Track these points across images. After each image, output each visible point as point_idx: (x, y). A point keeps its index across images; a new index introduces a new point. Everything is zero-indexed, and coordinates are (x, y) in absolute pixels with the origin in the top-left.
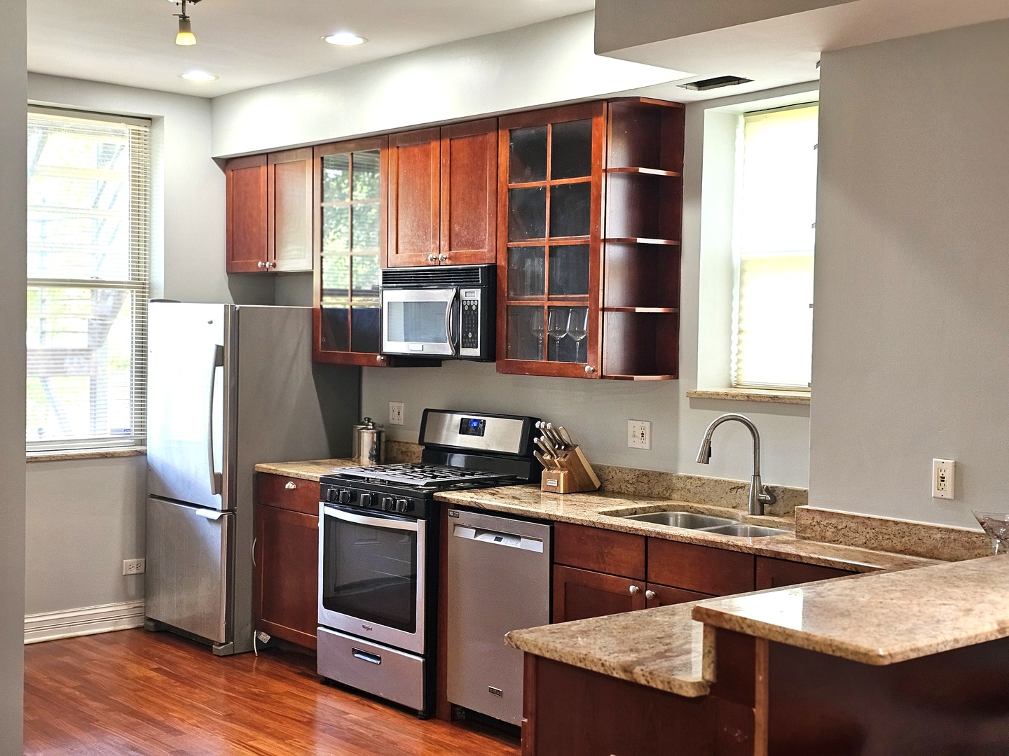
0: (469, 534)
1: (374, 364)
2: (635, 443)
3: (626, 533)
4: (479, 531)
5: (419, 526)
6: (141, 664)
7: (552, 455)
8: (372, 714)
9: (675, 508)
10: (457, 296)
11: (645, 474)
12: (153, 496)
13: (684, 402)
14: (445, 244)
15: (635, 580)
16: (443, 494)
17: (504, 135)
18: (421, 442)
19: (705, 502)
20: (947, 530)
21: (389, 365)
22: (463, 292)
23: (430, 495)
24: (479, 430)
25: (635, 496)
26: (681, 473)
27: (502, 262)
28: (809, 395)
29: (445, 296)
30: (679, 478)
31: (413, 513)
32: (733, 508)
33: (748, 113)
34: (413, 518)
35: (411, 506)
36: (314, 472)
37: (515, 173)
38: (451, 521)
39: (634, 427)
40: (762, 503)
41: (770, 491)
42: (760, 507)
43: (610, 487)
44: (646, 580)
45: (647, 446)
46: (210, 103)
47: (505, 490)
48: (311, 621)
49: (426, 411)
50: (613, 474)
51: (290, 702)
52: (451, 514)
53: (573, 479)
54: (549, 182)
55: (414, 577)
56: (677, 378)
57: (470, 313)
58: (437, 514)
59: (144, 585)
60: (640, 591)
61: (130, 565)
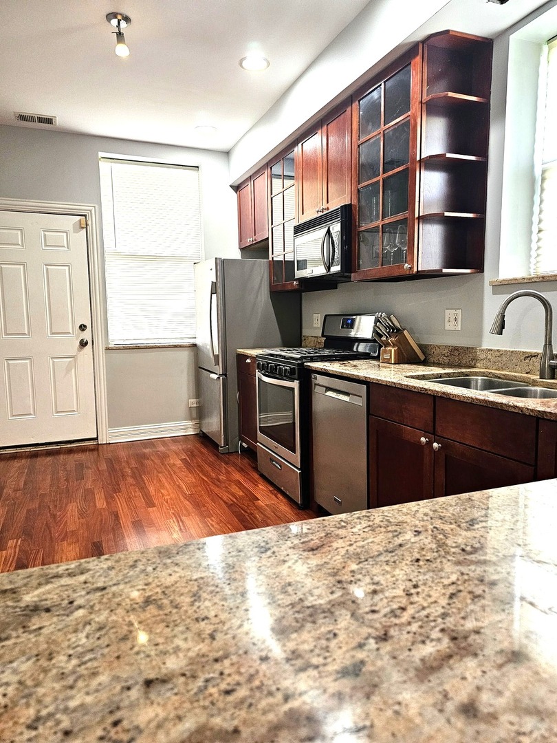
0: (322, 390)
2: (449, 326)
3: (418, 392)
4: (327, 389)
5: (295, 385)
7: (387, 337)
9: (476, 374)
11: (456, 349)
12: (199, 368)
13: (488, 290)
15: (426, 433)
16: (309, 364)
17: (355, 105)
19: (503, 370)
23: (302, 364)
26: (484, 347)
27: (355, 202)
30: (482, 351)
31: (293, 377)
32: (527, 373)
34: (292, 380)
35: (292, 371)
38: (314, 381)
39: (449, 313)
40: (553, 368)
43: (432, 360)
45: (459, 328)
50: (434, 350)
52: (313, 377)
53: (402, 353)
54: (382, 128)
56: (483, 272)
58: (305, 376)
59: (200, 413)
60: (429, 444)
61: (193, 402)
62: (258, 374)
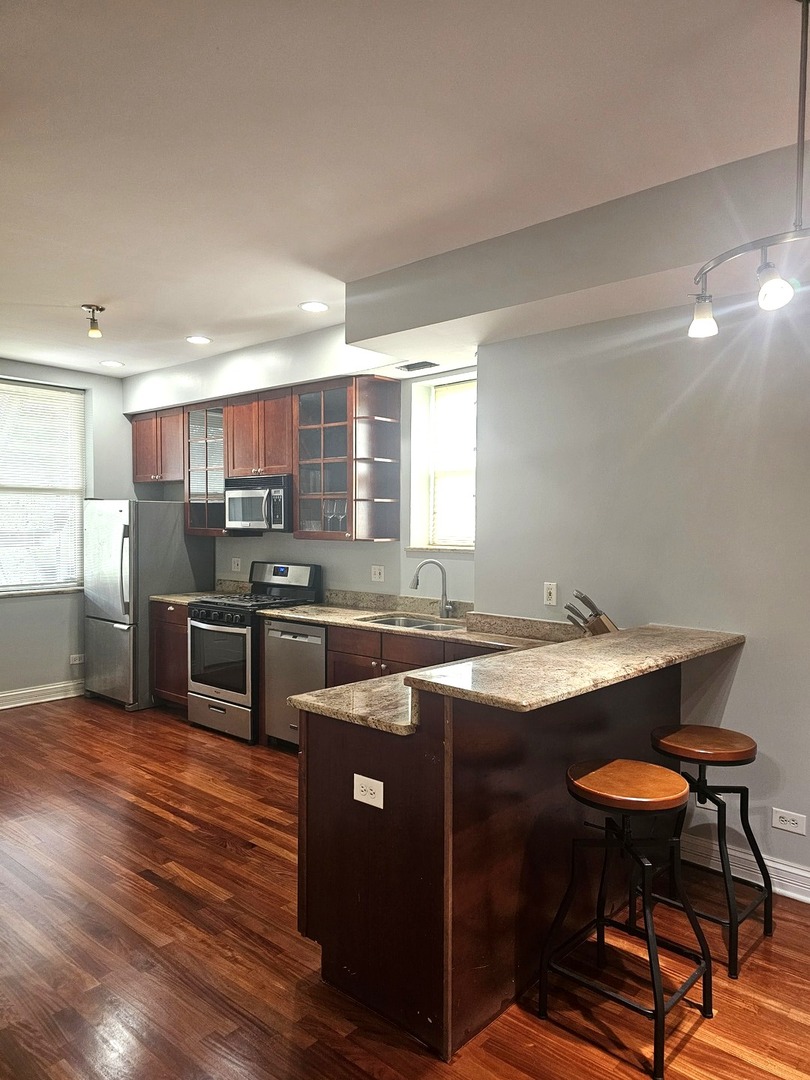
0: (277, 634)
1: (222, 535)
2: (375, 579)
4: (283, 633)
5: (246, 631)
6: (79, 719)
8: (221, 743)
9: (399, 616)
10: (270, 493)
11: (381, 596)
12: (88, 617)
13: (403, 554)
14: (262, 464)
15: (375, 659)
16: (261, 611)
17: (295, 397)
18: (250, 581)
19: (416, 612)
20: (553, 623)
21: (230, 536)
22: (273, 491)
23: (254, 612)
24: (284, 573)
25: (376, 609)
26: (401, 595)
27: (296, 473)
28: (473, 548)
29: (264, 493)
30: (401, 598)
31: (244, 623)
32: (432, 614)
33: (436, 386)
34: (244, 626)
35: (242, 619)
36: (185, 600)
37: (302, 421)
38: (267, 627)
39: (375, 569)
40: (448, 611)
41: (452, 604)
42: (447, 613)
44: (381, 659)
45: (383, 580)
46: (122, 382)
47: (299, 608)
48: (184, 689)
49: (253, 563)
50: (363, 596)
51: (171, 738)
52: (266, 623)
54: (322, 425)
55: (245, 661)
56: (399, 540)
57: (277, 504)
58: (258, 623)
59: (84, 670)
60: (378, 665)
61: (75, 658)
62: (191, 622)
